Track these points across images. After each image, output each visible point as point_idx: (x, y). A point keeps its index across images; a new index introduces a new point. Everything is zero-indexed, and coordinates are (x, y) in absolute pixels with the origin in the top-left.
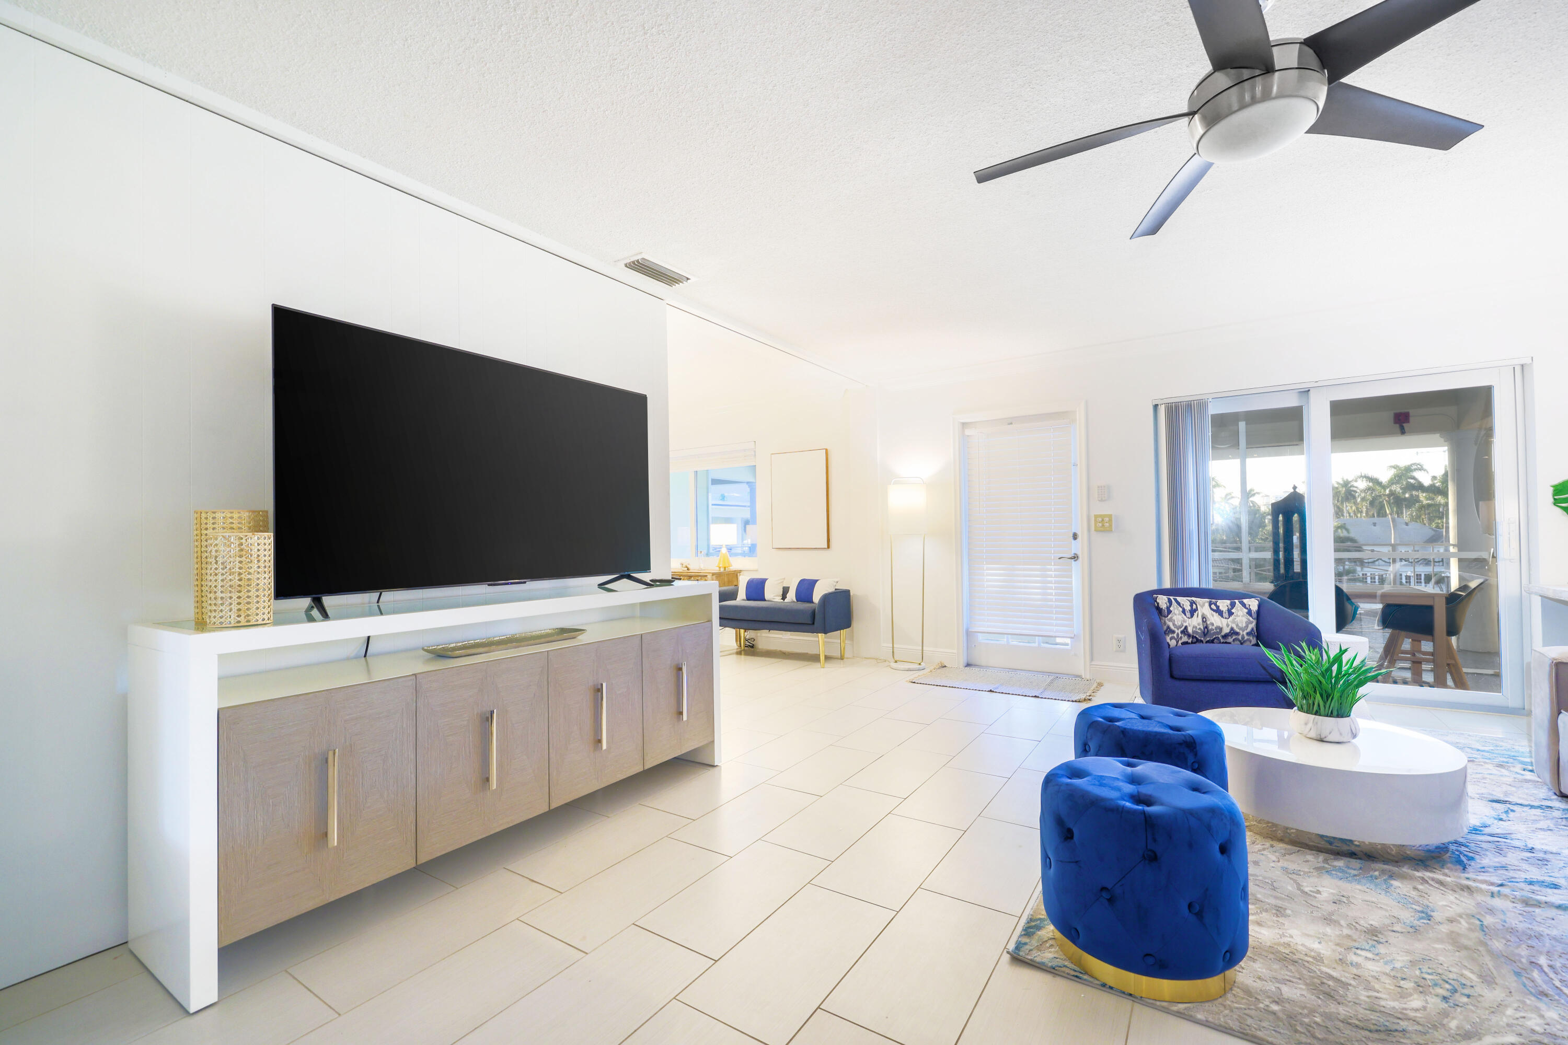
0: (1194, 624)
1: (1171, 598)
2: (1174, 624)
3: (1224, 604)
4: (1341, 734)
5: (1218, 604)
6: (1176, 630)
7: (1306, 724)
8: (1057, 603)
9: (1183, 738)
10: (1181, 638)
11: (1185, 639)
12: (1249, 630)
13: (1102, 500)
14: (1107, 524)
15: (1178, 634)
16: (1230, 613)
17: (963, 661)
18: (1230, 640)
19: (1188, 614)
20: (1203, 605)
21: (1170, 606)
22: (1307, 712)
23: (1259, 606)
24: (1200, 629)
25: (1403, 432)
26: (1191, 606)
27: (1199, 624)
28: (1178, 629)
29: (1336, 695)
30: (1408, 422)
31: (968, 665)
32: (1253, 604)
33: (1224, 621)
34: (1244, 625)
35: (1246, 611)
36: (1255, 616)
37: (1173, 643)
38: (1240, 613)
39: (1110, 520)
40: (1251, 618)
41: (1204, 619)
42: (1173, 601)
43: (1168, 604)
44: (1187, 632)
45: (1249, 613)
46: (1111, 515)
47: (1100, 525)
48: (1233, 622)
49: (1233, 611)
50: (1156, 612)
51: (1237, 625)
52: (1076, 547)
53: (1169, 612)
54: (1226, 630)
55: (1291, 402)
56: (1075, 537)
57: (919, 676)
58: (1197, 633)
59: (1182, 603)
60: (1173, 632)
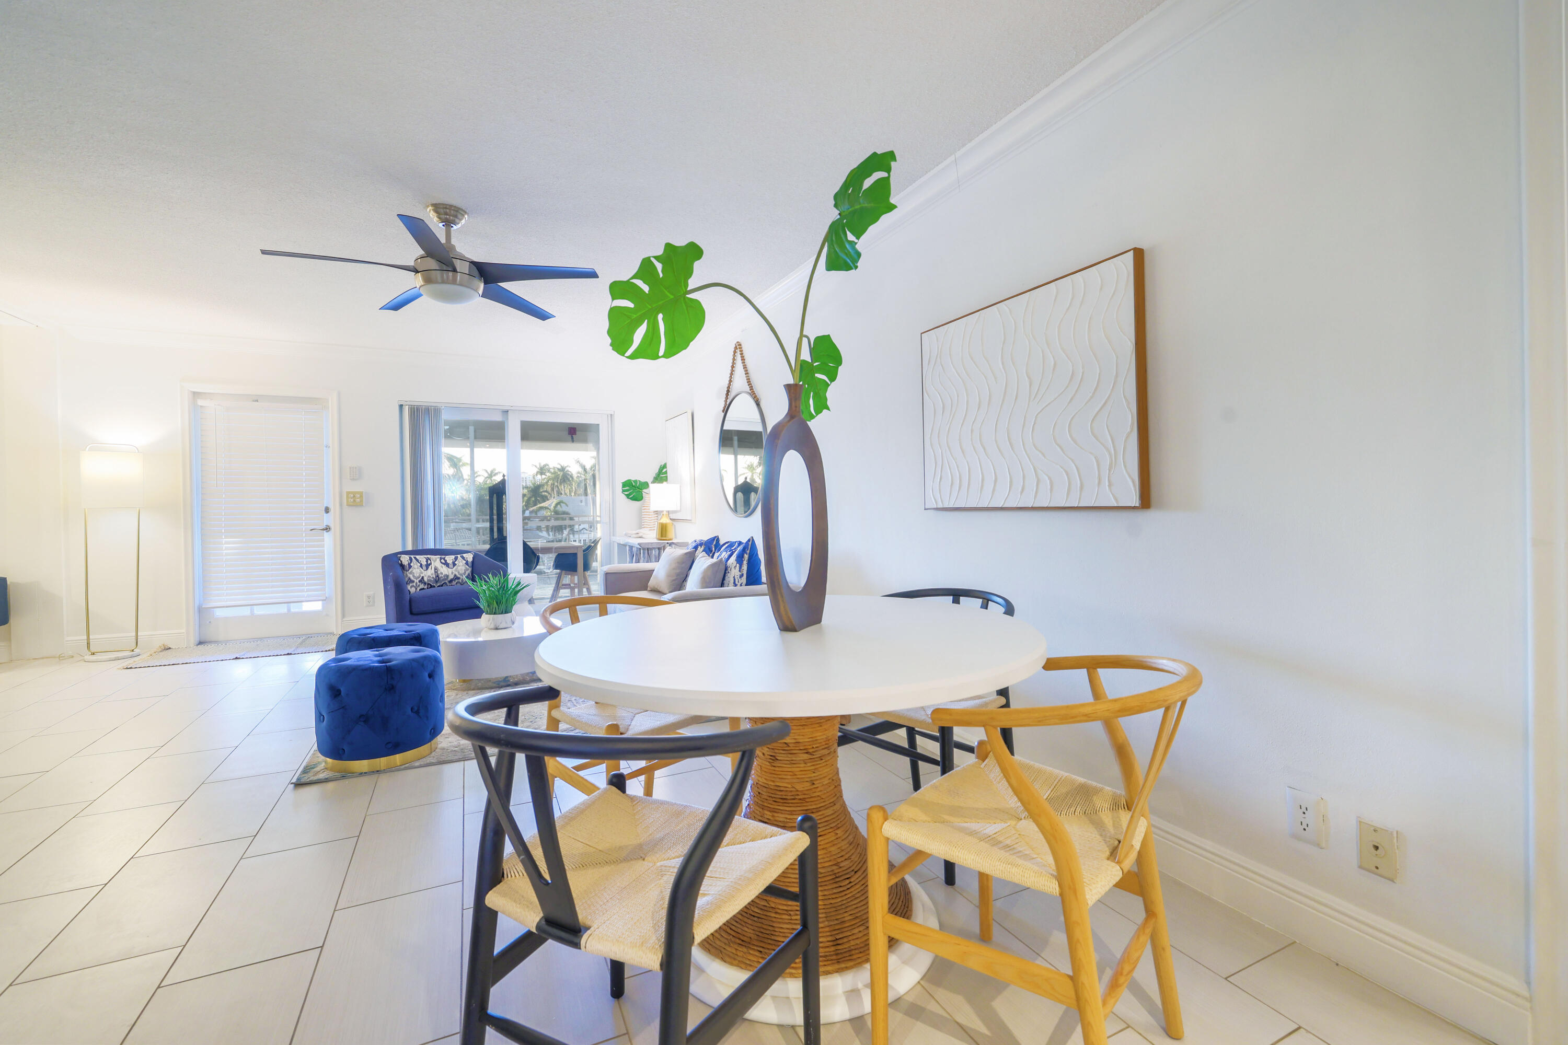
0: (429, 574)
1: (412, 556)
2: (413, 576)
3: (450, 559)
4: (506, 623)
5: (446, 559)
6: (415, 580)
7: (489, 621)
8: (307, 571)
9: (413, 635)
10: (419, 585)
11: (422, 586)
12: (466, 574)
13: (353, 479)
14: (358, 500)
15: (416, 583)
16: (454, 564)
17: (193, 639)
18: (454, 583)
19: (424, 568)
20: (436, 561)
21: (411, 562)
22: (490, 614)
23: (473, 558)
24: (433, 577)
25: (573, 441)
26: (427, 561)
27: (432, 574)
28: (417, 579)
29: (504, 600)
30: (576, 434)
31: (200, 643)
32: (470, 557)
33: (450, 570)
34: (463, 572)
35: (465, 562)
36: (470, 564)
37: (413, 590)
38: (461, 564)
39: (361, 497)
40: (468, 567)
41: (436, 569)
42: (413, 558)
43: (409, 561)
44: (424, 580)
45: (467, 563)
46: (363, 492)
47: (352, 500)
48: (456, 570)
49: (456, 563)
50: (399, 569)
51: (459, 572)
52: (327, 520)
53: (410, 567)
54: (451, 577)
55: (498, 418)
56: (327, 510)
57: (135, 661)
58: (430, 580)
59: (420, 559)
60: (413, 582)
